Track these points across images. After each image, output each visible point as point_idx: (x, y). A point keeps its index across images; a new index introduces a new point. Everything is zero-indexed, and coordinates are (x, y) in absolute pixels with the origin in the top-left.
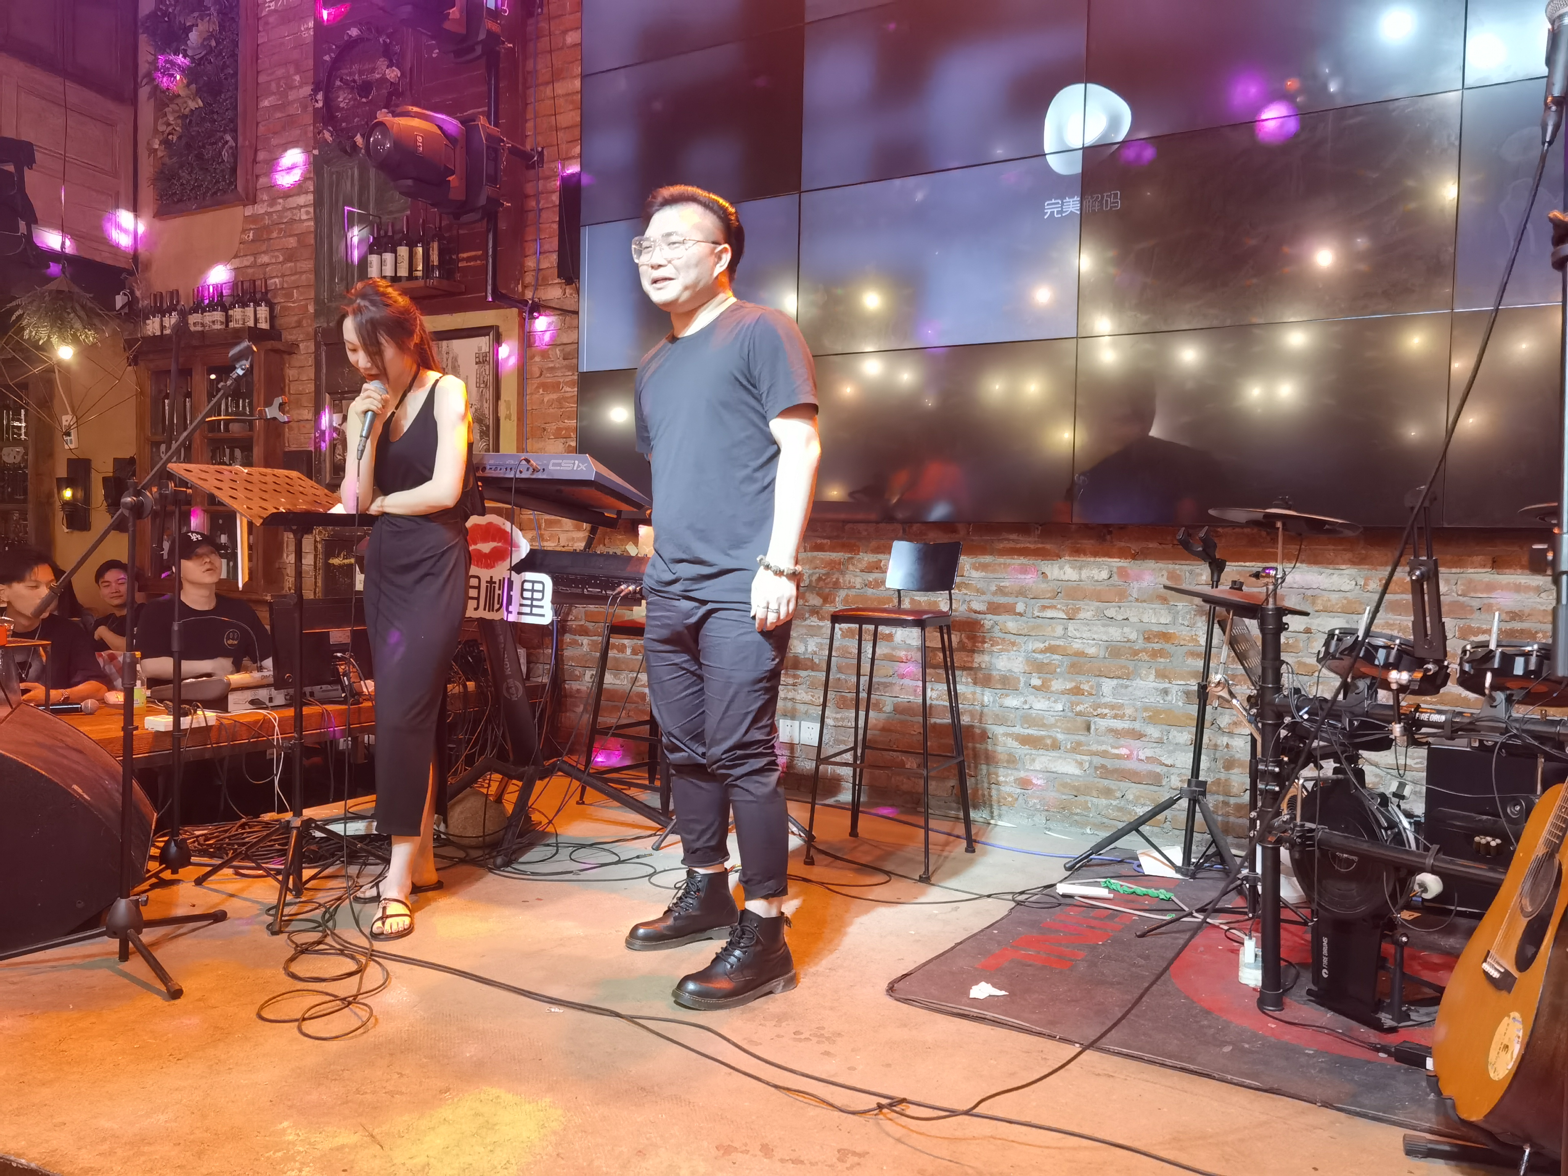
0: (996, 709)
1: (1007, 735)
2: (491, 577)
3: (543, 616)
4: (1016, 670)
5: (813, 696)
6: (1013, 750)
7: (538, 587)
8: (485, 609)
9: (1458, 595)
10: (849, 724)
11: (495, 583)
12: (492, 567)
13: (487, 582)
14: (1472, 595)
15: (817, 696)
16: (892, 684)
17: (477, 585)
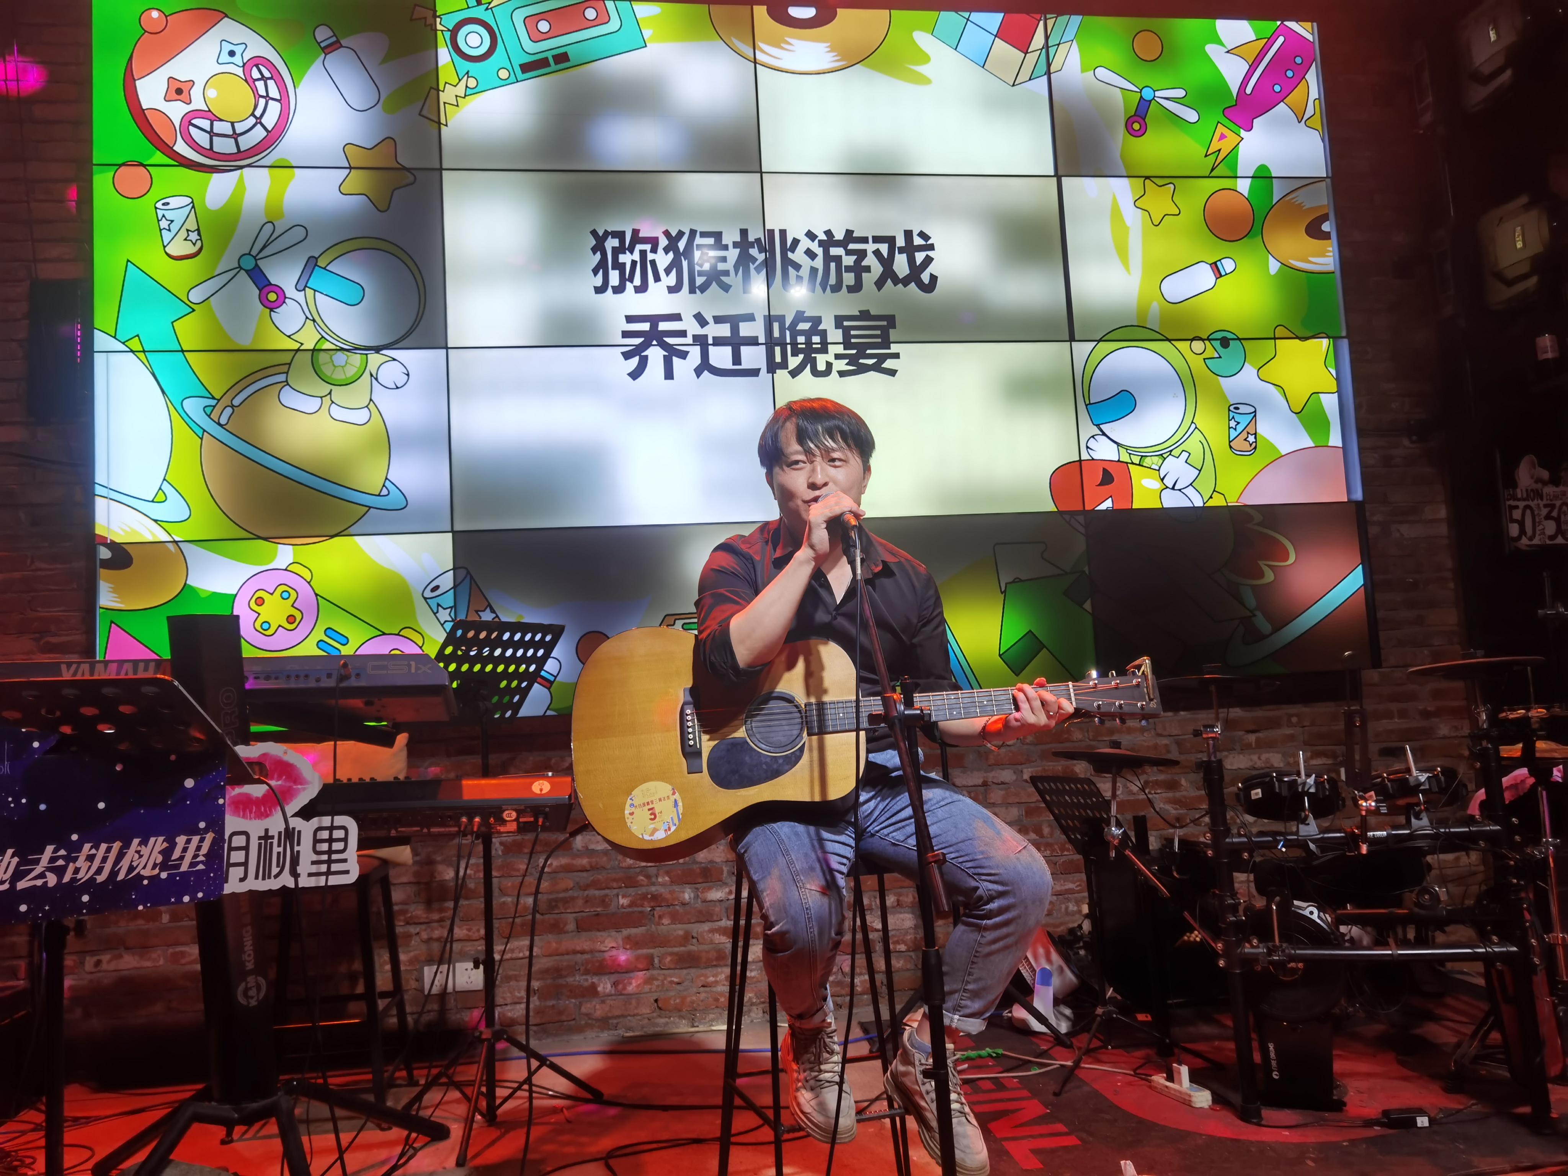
0: (699, 905)
1: (712, 931)
2: (267, 831)
3: (347, 872)
4: (718, 860)
5: (469, 930)
6: (721, 946)
7: (338, 834)
8: (257, 877)
9: (1090, 740)
10: (521, 955)
11: (272, 837)
12: (267, 816)
13: (260, 838)
14: (1100, 739)
15: (474, 929)
16: (573, 899)
17: (244, 844)
